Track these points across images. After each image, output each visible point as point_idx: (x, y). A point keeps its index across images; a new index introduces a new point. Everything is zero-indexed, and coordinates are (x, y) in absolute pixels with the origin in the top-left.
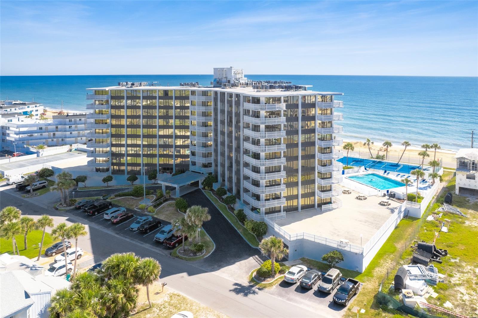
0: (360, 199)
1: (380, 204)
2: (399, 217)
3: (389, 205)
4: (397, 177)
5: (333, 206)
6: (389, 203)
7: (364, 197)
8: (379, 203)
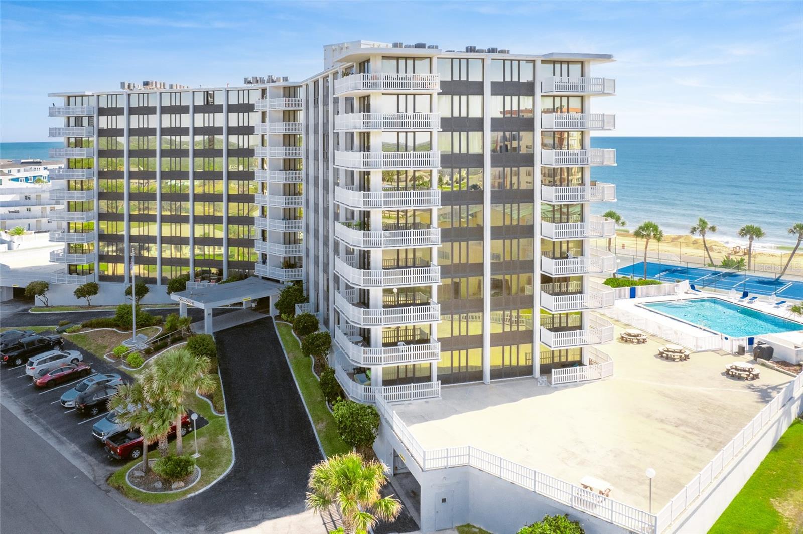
0: (668, 358)
1: (727, 373)
2: (787, 413)
3: (753, 379)
4: (778, 307)
5: (588, 371)
6: (755, 372)
7: (680, 352)
8: (725, 370)
